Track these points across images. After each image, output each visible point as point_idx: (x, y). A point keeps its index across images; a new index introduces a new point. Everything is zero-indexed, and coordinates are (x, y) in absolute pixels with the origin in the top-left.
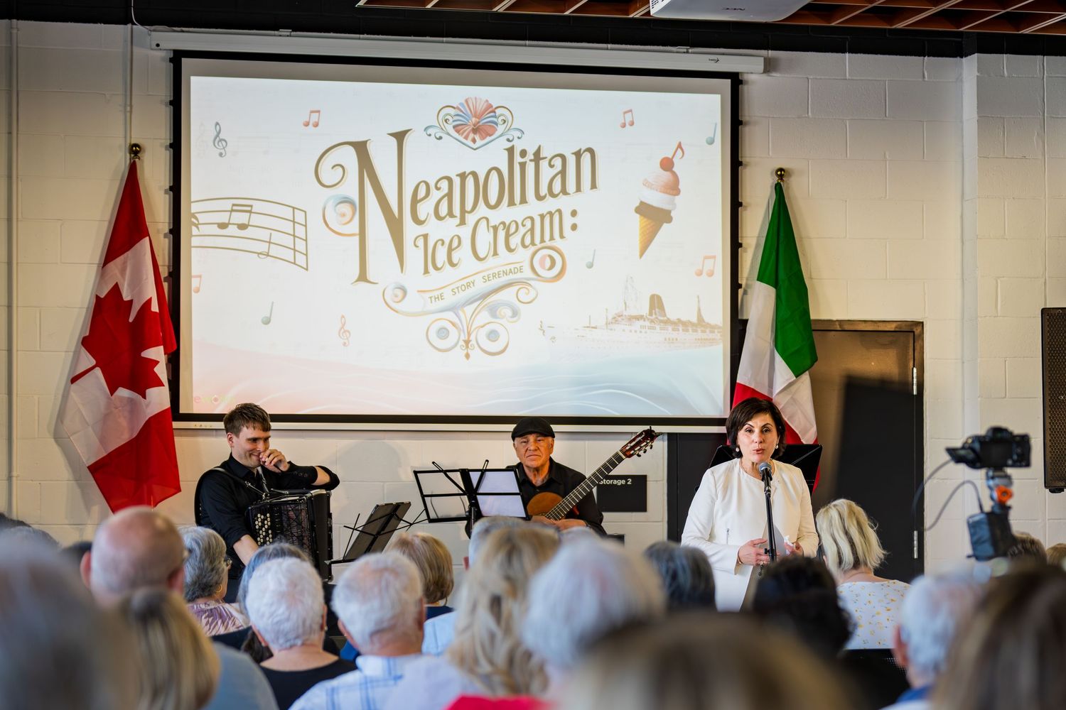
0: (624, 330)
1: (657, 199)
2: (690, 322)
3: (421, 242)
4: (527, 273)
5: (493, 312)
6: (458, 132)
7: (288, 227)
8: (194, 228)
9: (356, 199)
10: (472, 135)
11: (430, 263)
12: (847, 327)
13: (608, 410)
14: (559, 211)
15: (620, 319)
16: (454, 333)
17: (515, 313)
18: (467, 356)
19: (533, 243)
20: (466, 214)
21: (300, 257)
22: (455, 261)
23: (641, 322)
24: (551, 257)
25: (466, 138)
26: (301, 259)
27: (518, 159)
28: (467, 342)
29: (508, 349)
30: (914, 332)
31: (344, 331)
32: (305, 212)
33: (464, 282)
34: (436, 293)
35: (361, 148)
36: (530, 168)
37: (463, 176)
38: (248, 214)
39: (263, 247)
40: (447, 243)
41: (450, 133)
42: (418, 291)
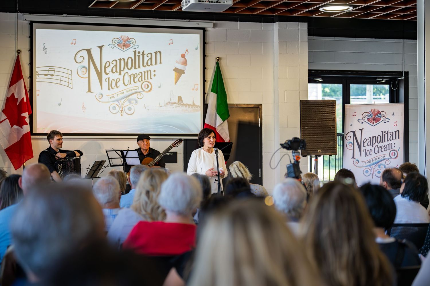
0: (170, 107)
1: (180, 67)
2: (191, 105)
3: (107, 80)
4: (140, 90)
5: (130, 102)
6: (119, 46)
7: (66, 75)
8: (37, 76)
9: (87, 67)
10: (123, 47)
11: (110, 87)
12: (239, 106)
13: (165, 132)
14: (150, 70)
15: (169, 104)
16: (117, 108)
17: (136, 102)
18: (122, 115)
19: (142, 80)
20: (121, 71)
21: (70, 84)
22: (118, 86)
23: (175, 105)
24: (148, 85)
25: (121, 48)
26: (70, 85)
27: (137, 54)
28: (122, 111)
29: (134, 113)
30: (259, 107)
31: (83, 107)
32: (72, 71)
33: (121, 92)
34: (112, 96)
35: (89, 51)
36: (141, 57)
37: (120, 60)
38: (54, 71)
39: (58, 82)
40: (115, 80)
41: (116, 46)
42: (107, 95)
